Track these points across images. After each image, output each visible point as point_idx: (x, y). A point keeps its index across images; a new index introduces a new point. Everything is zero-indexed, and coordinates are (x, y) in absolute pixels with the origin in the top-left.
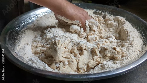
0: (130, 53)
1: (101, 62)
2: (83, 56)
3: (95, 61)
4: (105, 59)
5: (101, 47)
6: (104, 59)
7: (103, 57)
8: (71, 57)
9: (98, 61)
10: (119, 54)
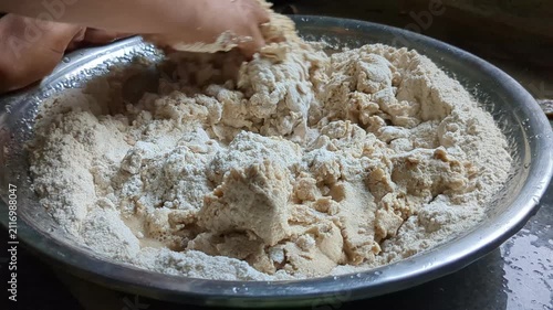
0: (488, 161)
1: (412, 211)
2: (345, 203)
3: (391, 211)
4: (420, 196)
5: (392, 160)
6: (418, 199)
7: (411, 192)
8: (307, 214)
9: (400, 209)
10: (459, 172)
